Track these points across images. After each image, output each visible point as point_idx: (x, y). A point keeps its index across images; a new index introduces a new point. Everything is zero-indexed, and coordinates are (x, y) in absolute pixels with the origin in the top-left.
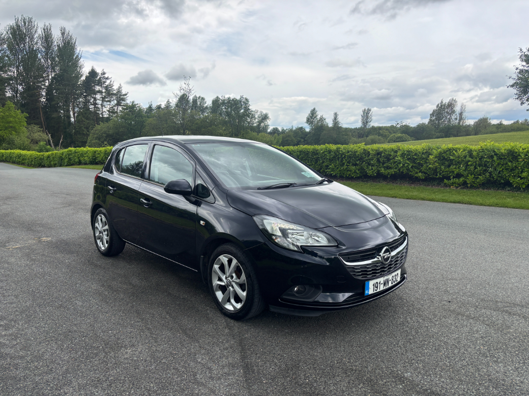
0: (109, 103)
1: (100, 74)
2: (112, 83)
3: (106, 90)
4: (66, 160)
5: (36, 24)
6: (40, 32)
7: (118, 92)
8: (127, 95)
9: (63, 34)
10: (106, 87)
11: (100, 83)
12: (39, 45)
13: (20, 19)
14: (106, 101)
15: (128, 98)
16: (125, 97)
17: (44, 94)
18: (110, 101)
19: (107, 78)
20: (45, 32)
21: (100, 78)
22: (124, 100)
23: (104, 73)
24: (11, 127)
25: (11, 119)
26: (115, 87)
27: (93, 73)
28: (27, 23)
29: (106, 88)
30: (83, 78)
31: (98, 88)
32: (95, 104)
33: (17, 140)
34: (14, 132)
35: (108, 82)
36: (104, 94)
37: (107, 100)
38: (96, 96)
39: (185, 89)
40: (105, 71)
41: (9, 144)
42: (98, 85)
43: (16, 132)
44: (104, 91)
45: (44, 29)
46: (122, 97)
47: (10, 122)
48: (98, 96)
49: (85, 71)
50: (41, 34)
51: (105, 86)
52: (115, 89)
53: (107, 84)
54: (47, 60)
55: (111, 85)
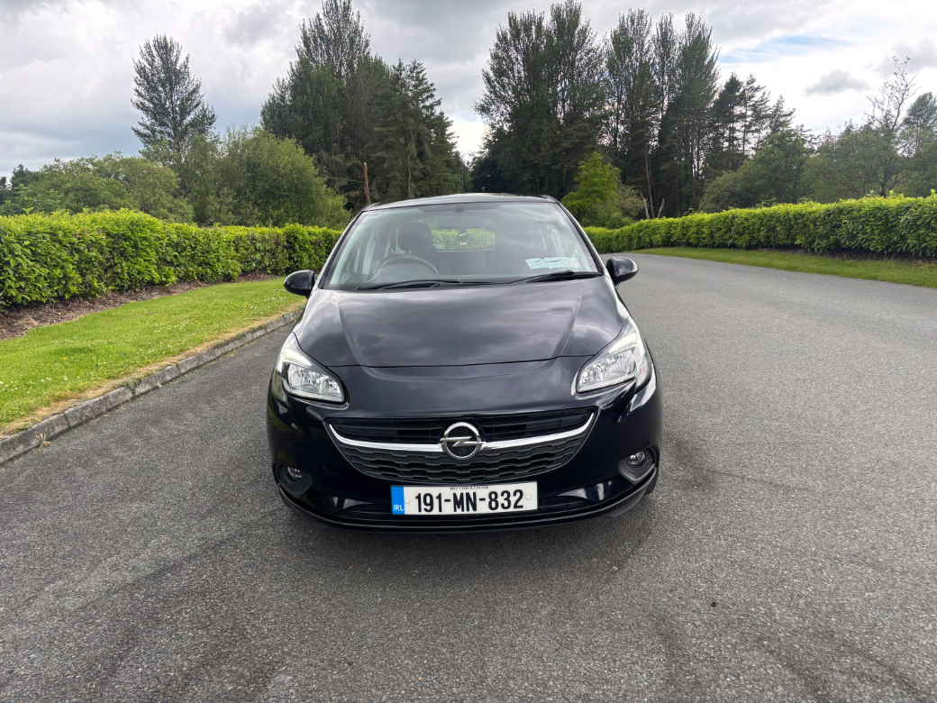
0: (756, 134)
1: (745, 85)
2: (766, 95)
3: (754, 110)
4: (635, 241)
5: (648, 19)
6: (654, 31)
7: (777, 110)
8: (793, 115)
9: (690, 26)
10: (754, 105)
11: (743, 100)
12: (652, 54)
13: (626, 17)
14: (753, 132)
15: (793, 120)
16: (788, 118)
17: (656, 132)
18: (757, 131)
19: (757, 89)
20: (661, 30)
21: (744, 92)
22: (784, 124)
23: (753, 81)
24: (596, 191)
25: (596, 179)
26: (771, 104)
27: (733, 84)
28: (636, 21)
29: (754, 108)
30: (716, 97)
31: (738, 110)
32: (731, 139)
33: (601, 212)
34: (598, 200)
35: (758, 96)
36: (748, 119)
37: (753, 128)
38: (735, 125)
39: (895, 85)
40: (754, 77)
41: (590, 218)
42: (738, 104)
43: (602, 198)
44: (749, 113)
45: (661, 25)
46: (782, 120)
47: (595, 184)
48: (738, 125)
49: (721, 83)
50: (656, 34)
51: (752, 103)
52: (771, 107)
53: (755, 99)
54: (663, 76)
55: (763, 101)
